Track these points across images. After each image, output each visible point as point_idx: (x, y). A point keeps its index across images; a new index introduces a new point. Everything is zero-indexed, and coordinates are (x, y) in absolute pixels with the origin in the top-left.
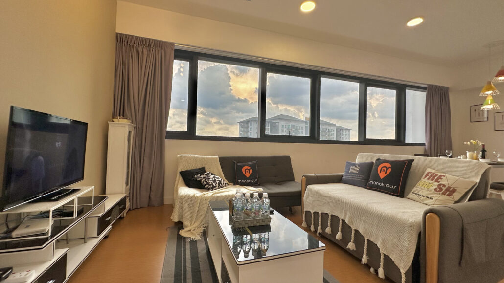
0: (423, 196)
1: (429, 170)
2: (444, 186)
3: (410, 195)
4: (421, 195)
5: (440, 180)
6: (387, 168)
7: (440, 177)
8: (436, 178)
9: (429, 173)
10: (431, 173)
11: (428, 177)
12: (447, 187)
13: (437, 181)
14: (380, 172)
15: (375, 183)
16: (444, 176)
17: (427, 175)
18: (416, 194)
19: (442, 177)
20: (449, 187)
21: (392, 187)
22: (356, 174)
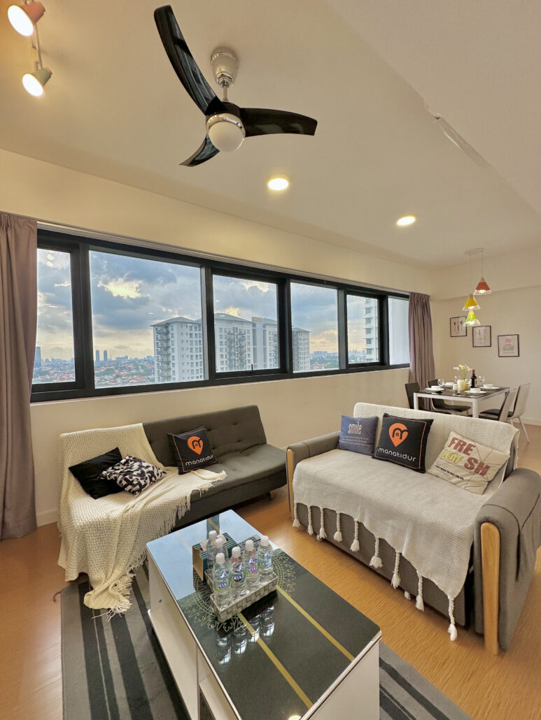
0: (452, 474)
1: (453, 435)
2: (476, 461)
3: (433, 470)
4: (448, 472)
5: (469, 452)
6: (402, 432)
7: (469, 448)
8: (465, 447)
9: (454, 439)
10: (457, 439)
11: (453, 445)
12: (479, 462)
13: (466, 452)
14: (393, 436)
15: (387, 452)
16: (474, 446)
17: (453, 442)
18: (442, 469)
19: (472, 448)
20: (481, 462)
21: (410, 458)
22: (358, 435)
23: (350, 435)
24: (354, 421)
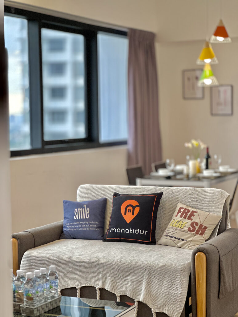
0: (178, 239)
1: (180, 205)
2: (197, 224)
3: (163, 240)
4: (175, 238)
5: (192, 217)
6: (134, 208)
7: (192, 214)
8: (189, 214)
9: (181, 208)
10: (183, 208)
11: (180, 214)
12: (199, 225)
13: (189, 218)
14: (125, 214)
16: (196, 212)
17: (179, 211)
18: (170, 237)
19: (194, 214)
20: (201, 224)
21: (142, 232)
22: (86, 220)
23: (77, 220)
24: (80, 205)
